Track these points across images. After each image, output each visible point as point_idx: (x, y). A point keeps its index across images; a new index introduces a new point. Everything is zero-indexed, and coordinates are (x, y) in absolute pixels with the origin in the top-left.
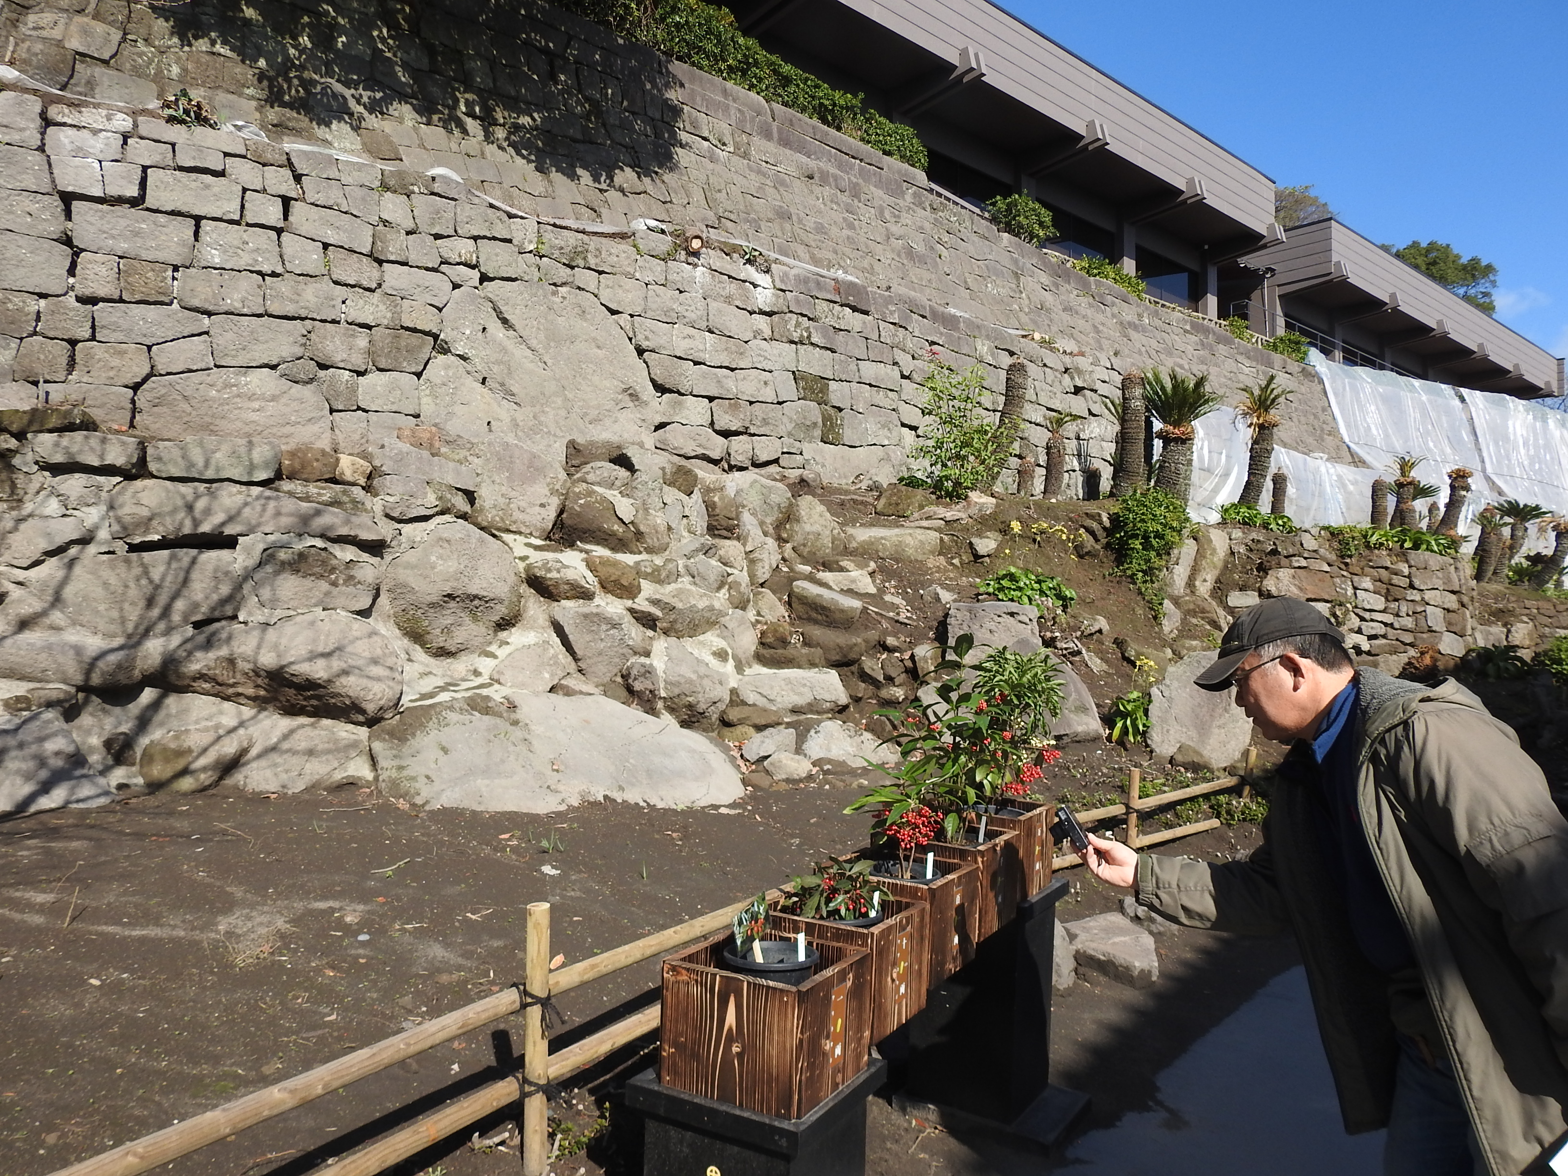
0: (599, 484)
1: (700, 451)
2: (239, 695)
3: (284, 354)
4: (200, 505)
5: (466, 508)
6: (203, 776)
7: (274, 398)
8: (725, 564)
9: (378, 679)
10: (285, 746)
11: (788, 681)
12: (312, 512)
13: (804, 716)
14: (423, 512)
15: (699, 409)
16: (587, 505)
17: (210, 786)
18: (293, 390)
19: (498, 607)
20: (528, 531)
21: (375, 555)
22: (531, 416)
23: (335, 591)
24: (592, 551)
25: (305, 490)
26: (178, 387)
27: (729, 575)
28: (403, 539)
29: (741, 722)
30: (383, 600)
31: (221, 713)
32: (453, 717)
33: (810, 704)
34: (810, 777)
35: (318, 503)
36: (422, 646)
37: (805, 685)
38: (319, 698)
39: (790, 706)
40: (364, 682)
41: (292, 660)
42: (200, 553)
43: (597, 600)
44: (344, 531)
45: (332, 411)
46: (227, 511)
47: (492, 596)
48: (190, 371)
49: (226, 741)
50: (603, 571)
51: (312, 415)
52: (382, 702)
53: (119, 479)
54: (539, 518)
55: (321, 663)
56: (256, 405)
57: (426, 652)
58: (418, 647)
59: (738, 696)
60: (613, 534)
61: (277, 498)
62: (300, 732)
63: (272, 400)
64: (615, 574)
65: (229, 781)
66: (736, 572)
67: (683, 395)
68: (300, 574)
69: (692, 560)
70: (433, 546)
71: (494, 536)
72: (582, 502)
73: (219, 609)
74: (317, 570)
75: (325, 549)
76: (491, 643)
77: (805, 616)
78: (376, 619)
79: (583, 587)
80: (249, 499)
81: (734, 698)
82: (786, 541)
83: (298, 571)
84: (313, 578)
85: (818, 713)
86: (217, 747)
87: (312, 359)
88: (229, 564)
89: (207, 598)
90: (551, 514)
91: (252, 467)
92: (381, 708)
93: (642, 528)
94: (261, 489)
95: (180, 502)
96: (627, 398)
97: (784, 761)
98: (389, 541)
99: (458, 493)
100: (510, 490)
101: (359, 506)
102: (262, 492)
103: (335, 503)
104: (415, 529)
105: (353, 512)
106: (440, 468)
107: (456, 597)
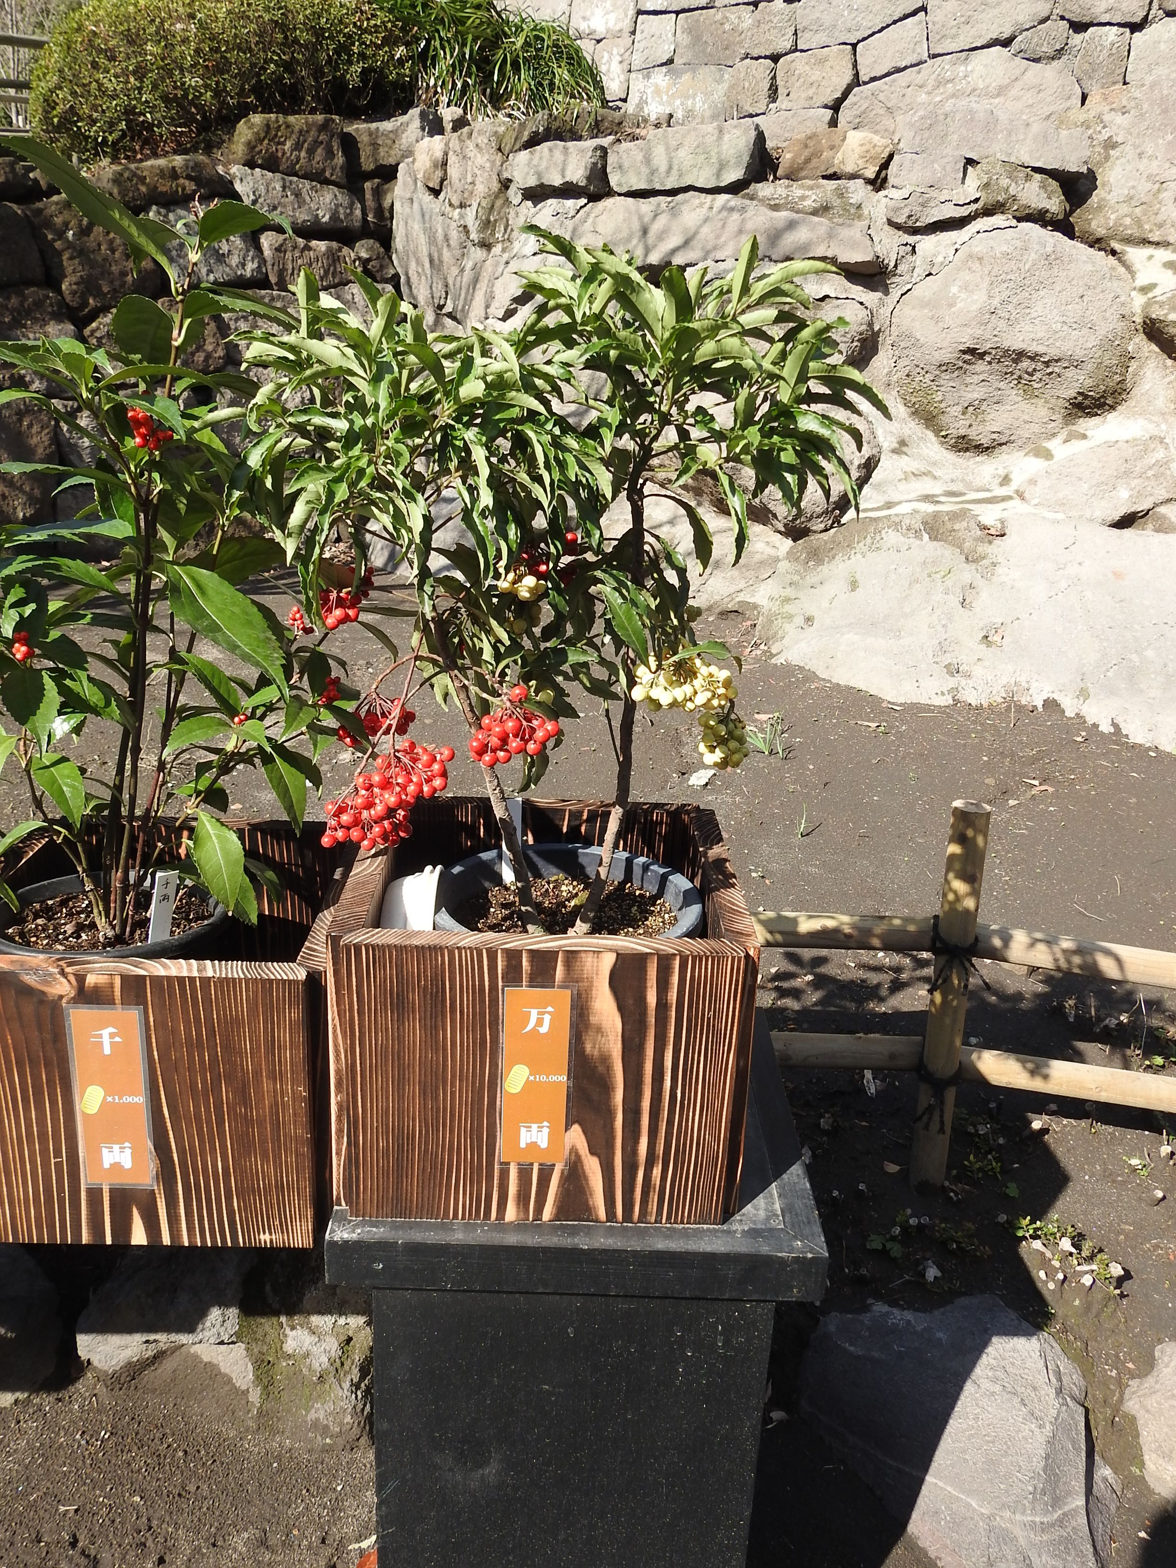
3: (1021, 19)
4: (655, 228)
5: (1055, 204)
12: (781, 225)
14: (951, 212)
19: (1070, 373)
21: (873, 289)
25: (786, 193)
28: (918, 259)
30: (881, 361)
35: (798, 211)
36: (937, 432)
44: (818, 251)
46: (686, 230)
47: (1053, 353)
48: (899, 70)
53: (583, 201)
57: (942, 443)
58: (930, 434)
61: (743, 210)
62: (717, 537)
63: (998, 95)
70: (959, 269)
71: (1114, 253)
76: (1054, 435)
80: (710, 214)
87: (1062, 18)
91: (722, 167)
92: (799, 515)
94: (727, 196)
95: (636, 226)
98: (892, 264)
99: (1038, 176)
100: (1167, 165)
101: (853, 211)
102: (728, 201)
103: (823, 210)
104: (939, 243)
105: (841, 221)
106: (1010, 134)
107: (985, 353)
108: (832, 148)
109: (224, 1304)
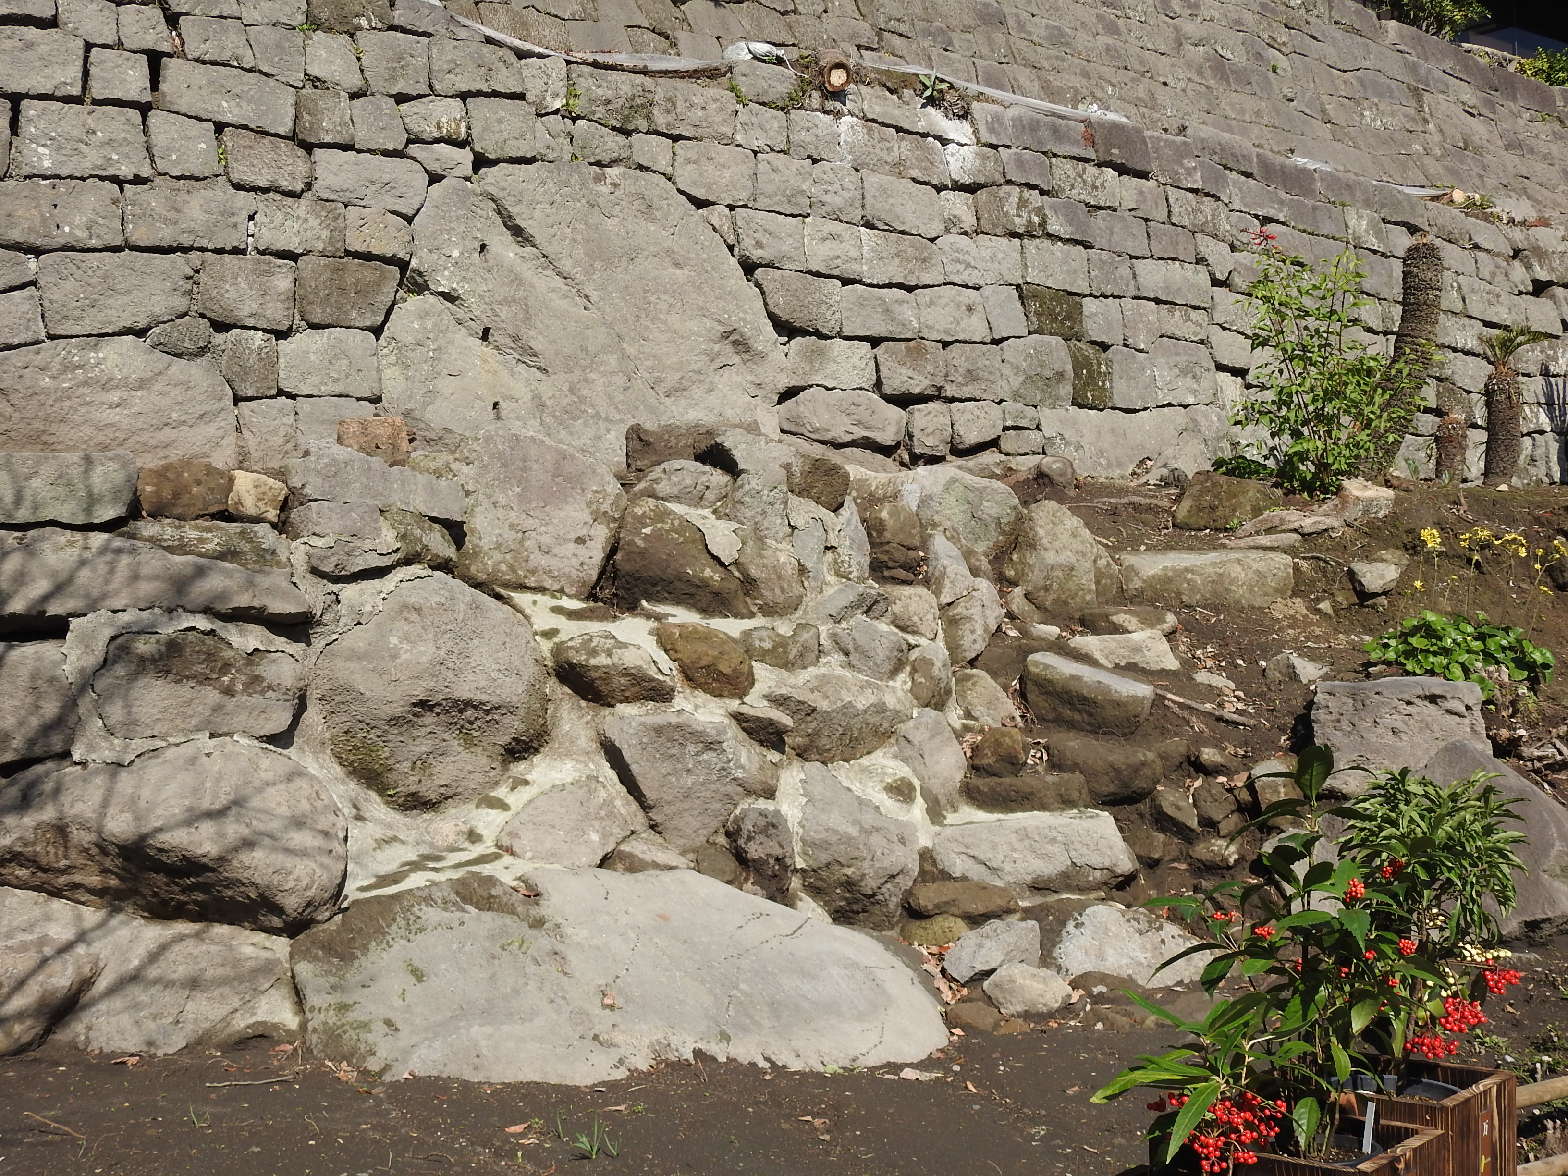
0: (677, 499)
1: (859, 433)
2: (76, 886)
3: (157, 310)
4: (8, 568)
5: (448, 551)
6: (17, 1028)
7: (143, 384)
8: (903, 629)
9: (304, 853)
10: (153, 972)
11: (1024, 834)
12: (189, 571)
13: (1056, 897)
14: (376, 562)
15: (855, 360)
16: (657, 536)
17: (30, 1044)
18: (173, 369)
19: (508, 720)
20: (556, 586)
21: (296, 640)
22: (566, 388)
23: (231, 703)
24: (667, 616)
25: (177, 534)
27: (911, 647)
28: (343, 609)
29: (941, 910)
30: (313, 715)
31: (48, 918)
32: (431, 915)
33: (1064, 875)
34: (1068, 1009)
35: (201, 555)
36: (381, 792)
37: (1053, 840)
38: (205, 888)
39: (1029, 879)
40: (280, 859)
41: (159, 824)
42: (10, 648)
43: (679, 702)
44: (243, 600)
45: (237, 400)
46: (54, 574)
47: (495, 700)
48: (9, 347)
49: (56, 966)
50: (687, 651)
51: (205, 408)
52: (310, 893)
54: (575, 562)
55: (207, 828)
56: (114, 397)
57: (387, 803)
58: (373, 795)
59: (934, 863)
60: (704, 585)
61: (133, 551)
62: (177, 948)
63: (140, 388)
64: (707, 653)
65: (62, 1036)
66: (923, 641)
67: (826, 337)
68: (171, 677)
69: (844, 625)
70: (393, 619)
71: (498, 597)
72: (647, 531)
73: (41, 741)
74: (200, 668)
75: (212, 632)
76: (497, 783)
77: (1051, 716)
78: (301, 749)
79: (652, 679)
80: (87, 555)
81: (928, 867)
82: (1014, 583)
83: (168, 672)
84: (192, 683)
85: (1080, 890)
86: (40, 978)
87: (202, 315)
88: (56, 664)
89: (21, 723)
90: (595, 554)
91: (93, 499)
92: (309, 904)
93: (754, 572)
94: (106, 536)
96: (729, 349)
97: (1020, 981)
98: (319, 614)
99: (436, 526)
100: (524, 516)
101: (268, 557)
102: (109, 540)
103: (228, 554)
104: (362, 592)
105: (257, 567)
106: (403, 485)
107: (434, 706)
108: (199, 483)
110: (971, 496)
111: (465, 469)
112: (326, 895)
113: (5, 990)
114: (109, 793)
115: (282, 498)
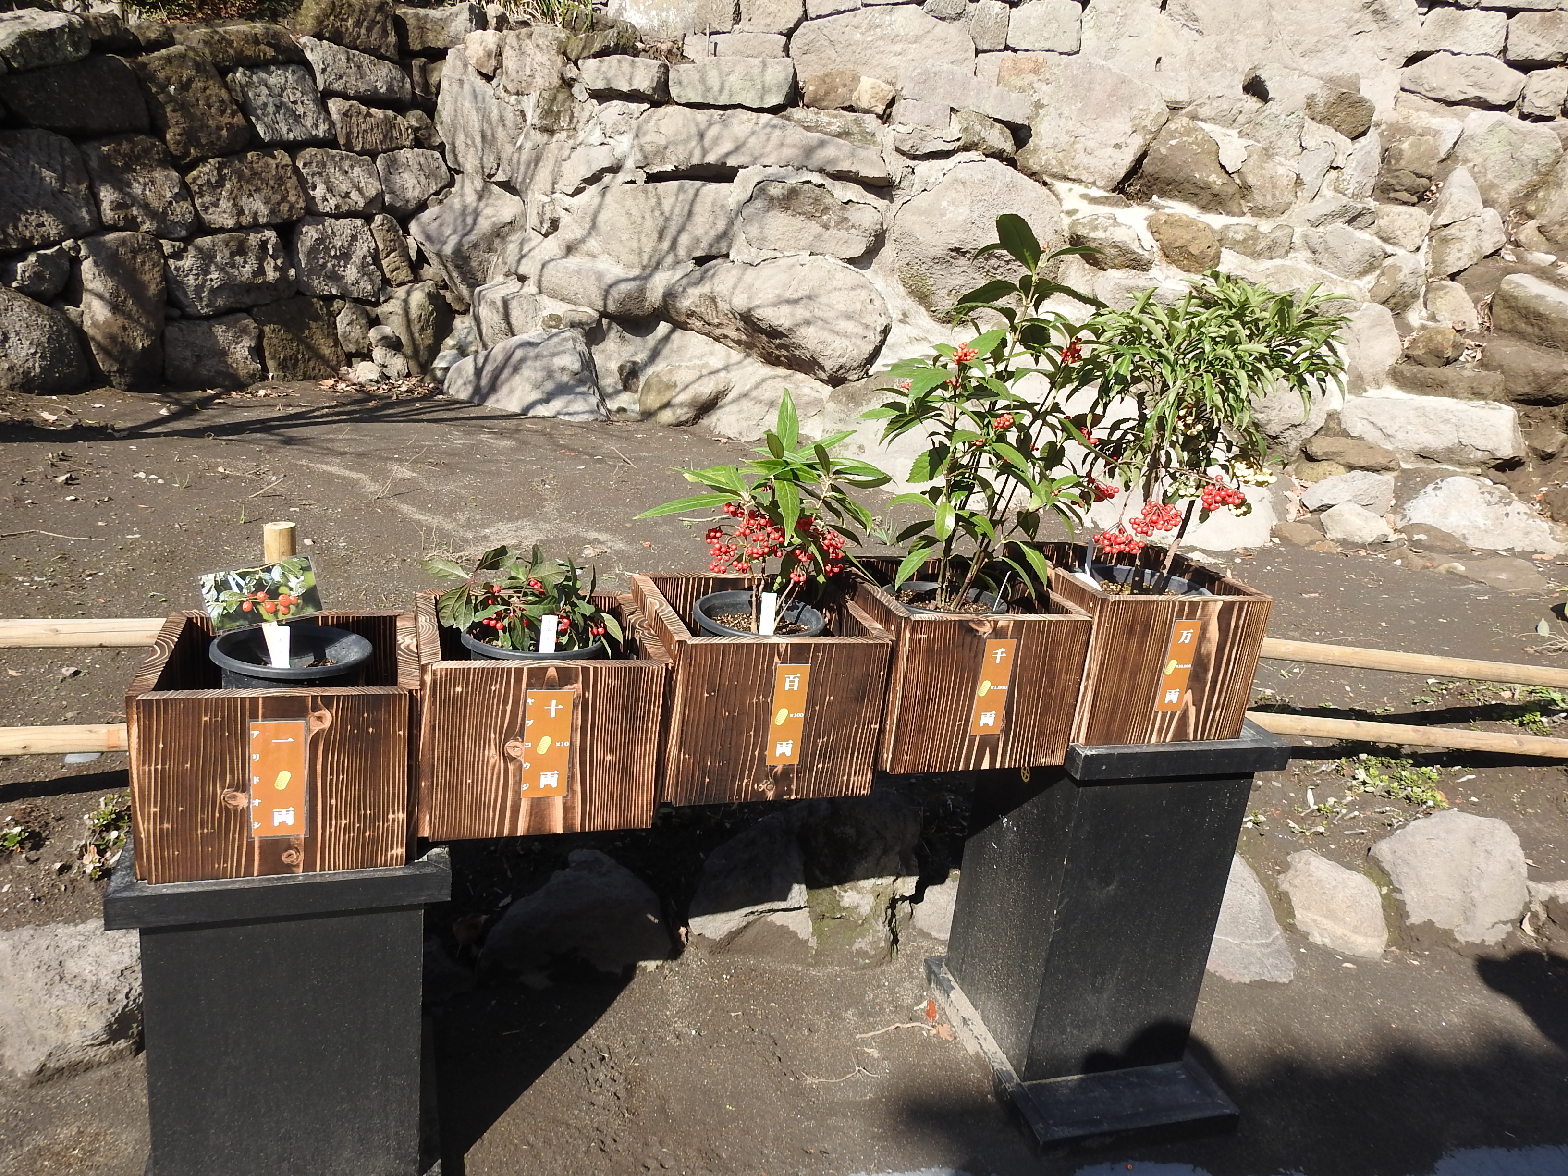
0: (1213, 120)
1: (1472, 93)
2: (726, 337)
4: (711, 133)
5: (1008, 146)
6: (679, 411)
7: (917, 39)
8: (1385, 240)
9: (846, 335)
10: (754, 394)
11: (1422, 412)
12: (815, 143)
13: (1438, 465)
14: (940, 146)
15: (1487, 29)
16: (1180, 147)
17: (687, 422)
18: (937, 29)
20: (1091, 180)
21: (883, 198)
22: (1213, 47)
23: (827, 235)
24: (1164, 207)
25: (815, 118)
26: (825, 31)
27: (1387, 256)
28: (916, 178)
29: (1329, 457)
30: (887, 252)
31: (712, 354)
33: (1450, 450)
34: (1383, 544)
35: (826, 134)
36: (928, 308)
37: (1448, 421)
38: (786, 347)
39: (1416, 448)
40: (825, 335)
41: (758, 303)
42: (704, 185)
43: (1154, 272)
44: (845, 166)
45: (977, 52)
46: (736, 139)
48: (839, 12)
49: (705, 380)
50: (1167, 234)
51: (955, 57)
52: (842, 361)
53: (647, 106)
54: (1110, 162)
55: (786, 309)
56: (898, 48)
57: (931, 316)
58: (923, 309)
59: (1339, 424)
60: (1206, 187)
61: (783, 127)
62: (769, 382)
63: (915, 42)
64: (1182, 236)
65: (705, 422)
66: (1400, 252)
67: (1464, 8)
68: (789, 212)
69: (1321, 229)
70: (947, 189)
71: (1045, 184)
72: (1173, 142)
73: (716, 245)
74: (809, 208)
75: (822, 186)
77: (1507, 327)
78: (875, 272)
79: (1134, 253)
80: (757, 128)
81: (1332, 425)
82: (1530, 217)
83: (788, 208)
84: (802, 217)
85: (1461, 464)
86: (696, 386)
88: (726, 197)
89: (706, 233)
90: (1127, 159)
91: (765, 91)
92: (841, 367)
93: (1251, 180)
94: (770, 116)
95: (694, 130)
96: (1368, 17)
97: (1347, 516)
98: (898, 180)
99: (998, 125)
100: (1079, 125)
101: (869, 137)
102: (771, 119)
103: (844, 134)
104: (931, 168)
105: (860, 144)
106: (978, 93)
107: (967, 252)
108: (845, 86)
109: (798, 883)
110: (1514, 138)
111: (1045, 87)
112: (855, 364)
113: (678, 389)
114: (740, 279)
115: (890, 97)
